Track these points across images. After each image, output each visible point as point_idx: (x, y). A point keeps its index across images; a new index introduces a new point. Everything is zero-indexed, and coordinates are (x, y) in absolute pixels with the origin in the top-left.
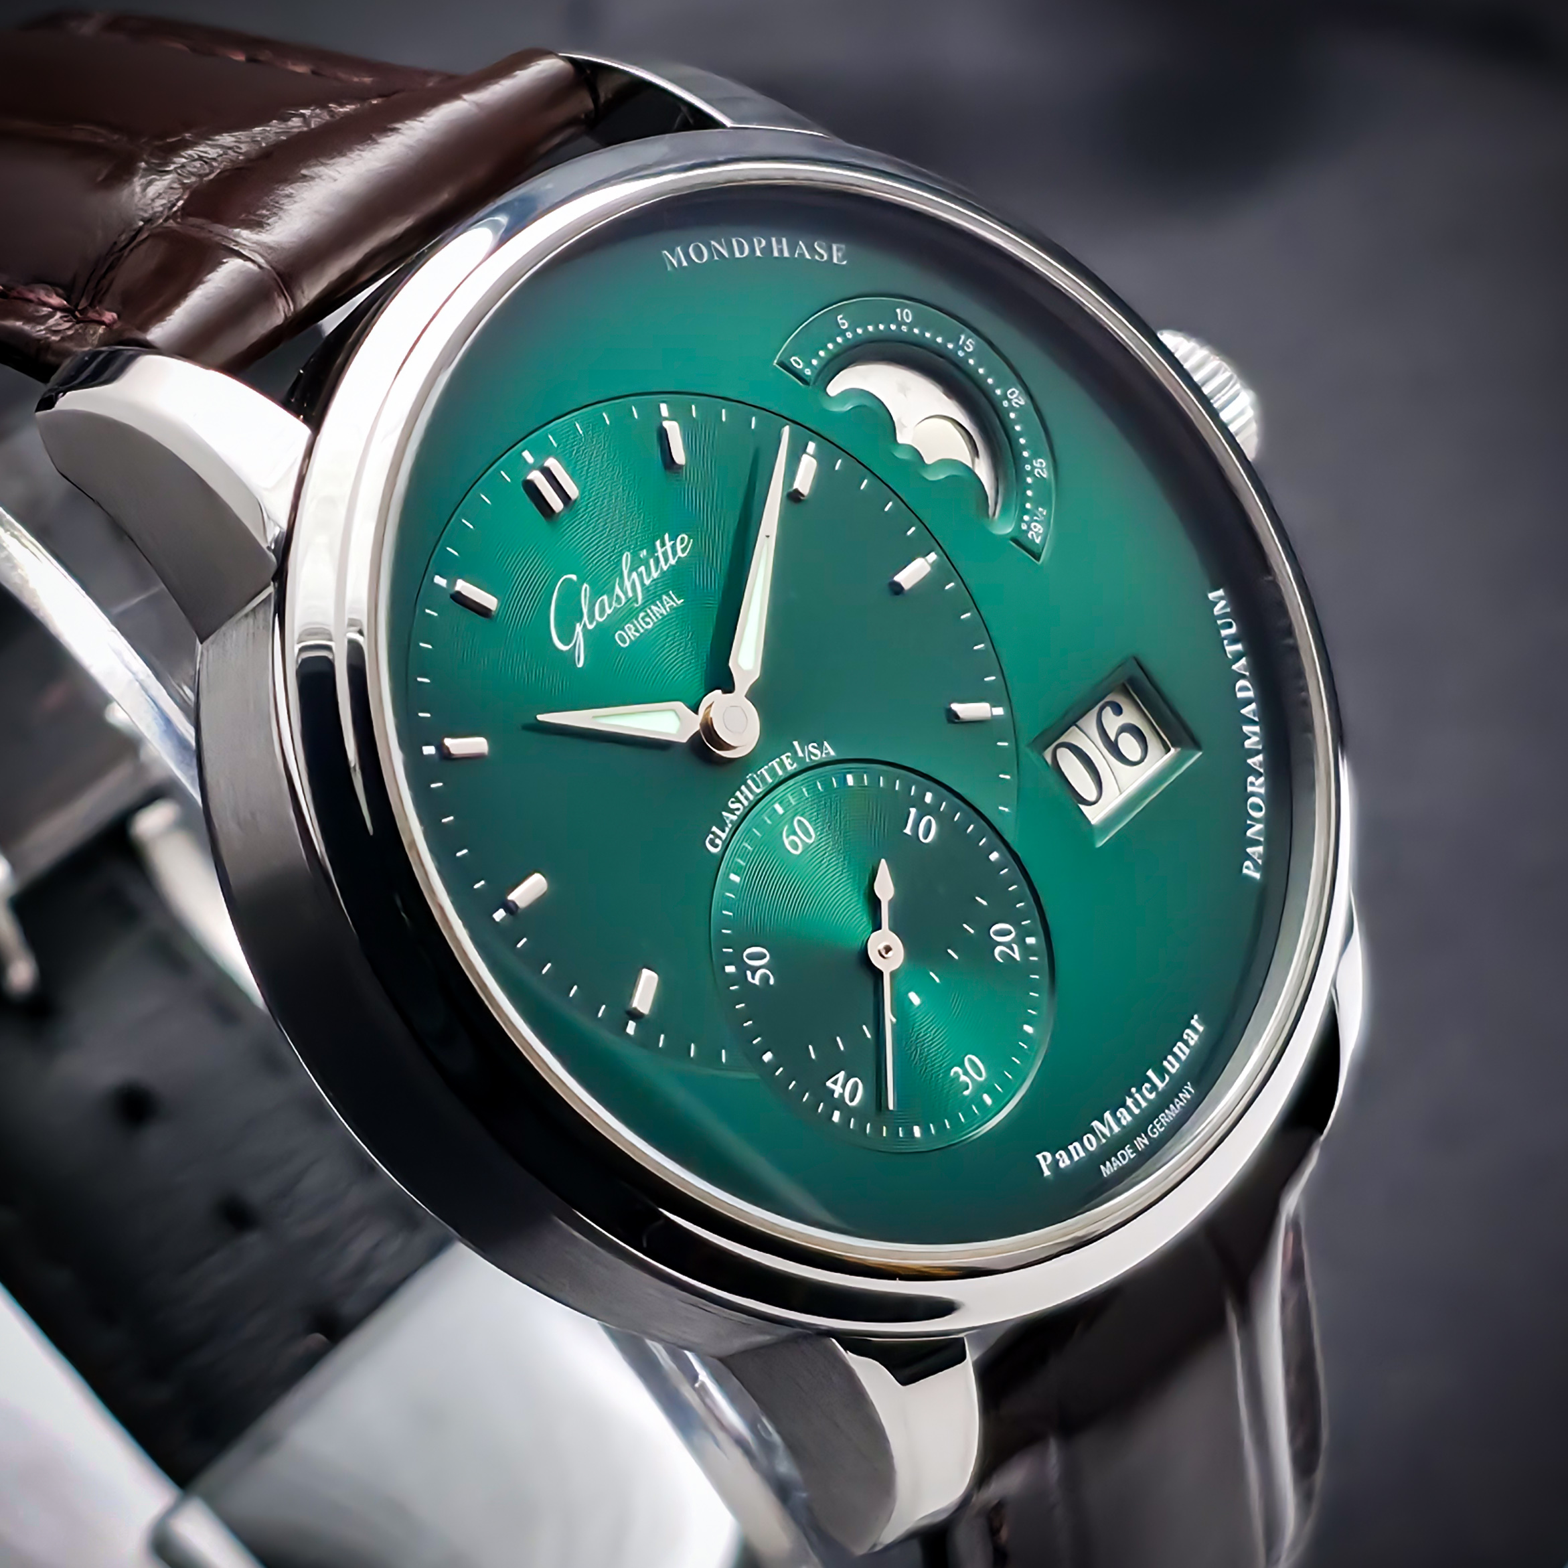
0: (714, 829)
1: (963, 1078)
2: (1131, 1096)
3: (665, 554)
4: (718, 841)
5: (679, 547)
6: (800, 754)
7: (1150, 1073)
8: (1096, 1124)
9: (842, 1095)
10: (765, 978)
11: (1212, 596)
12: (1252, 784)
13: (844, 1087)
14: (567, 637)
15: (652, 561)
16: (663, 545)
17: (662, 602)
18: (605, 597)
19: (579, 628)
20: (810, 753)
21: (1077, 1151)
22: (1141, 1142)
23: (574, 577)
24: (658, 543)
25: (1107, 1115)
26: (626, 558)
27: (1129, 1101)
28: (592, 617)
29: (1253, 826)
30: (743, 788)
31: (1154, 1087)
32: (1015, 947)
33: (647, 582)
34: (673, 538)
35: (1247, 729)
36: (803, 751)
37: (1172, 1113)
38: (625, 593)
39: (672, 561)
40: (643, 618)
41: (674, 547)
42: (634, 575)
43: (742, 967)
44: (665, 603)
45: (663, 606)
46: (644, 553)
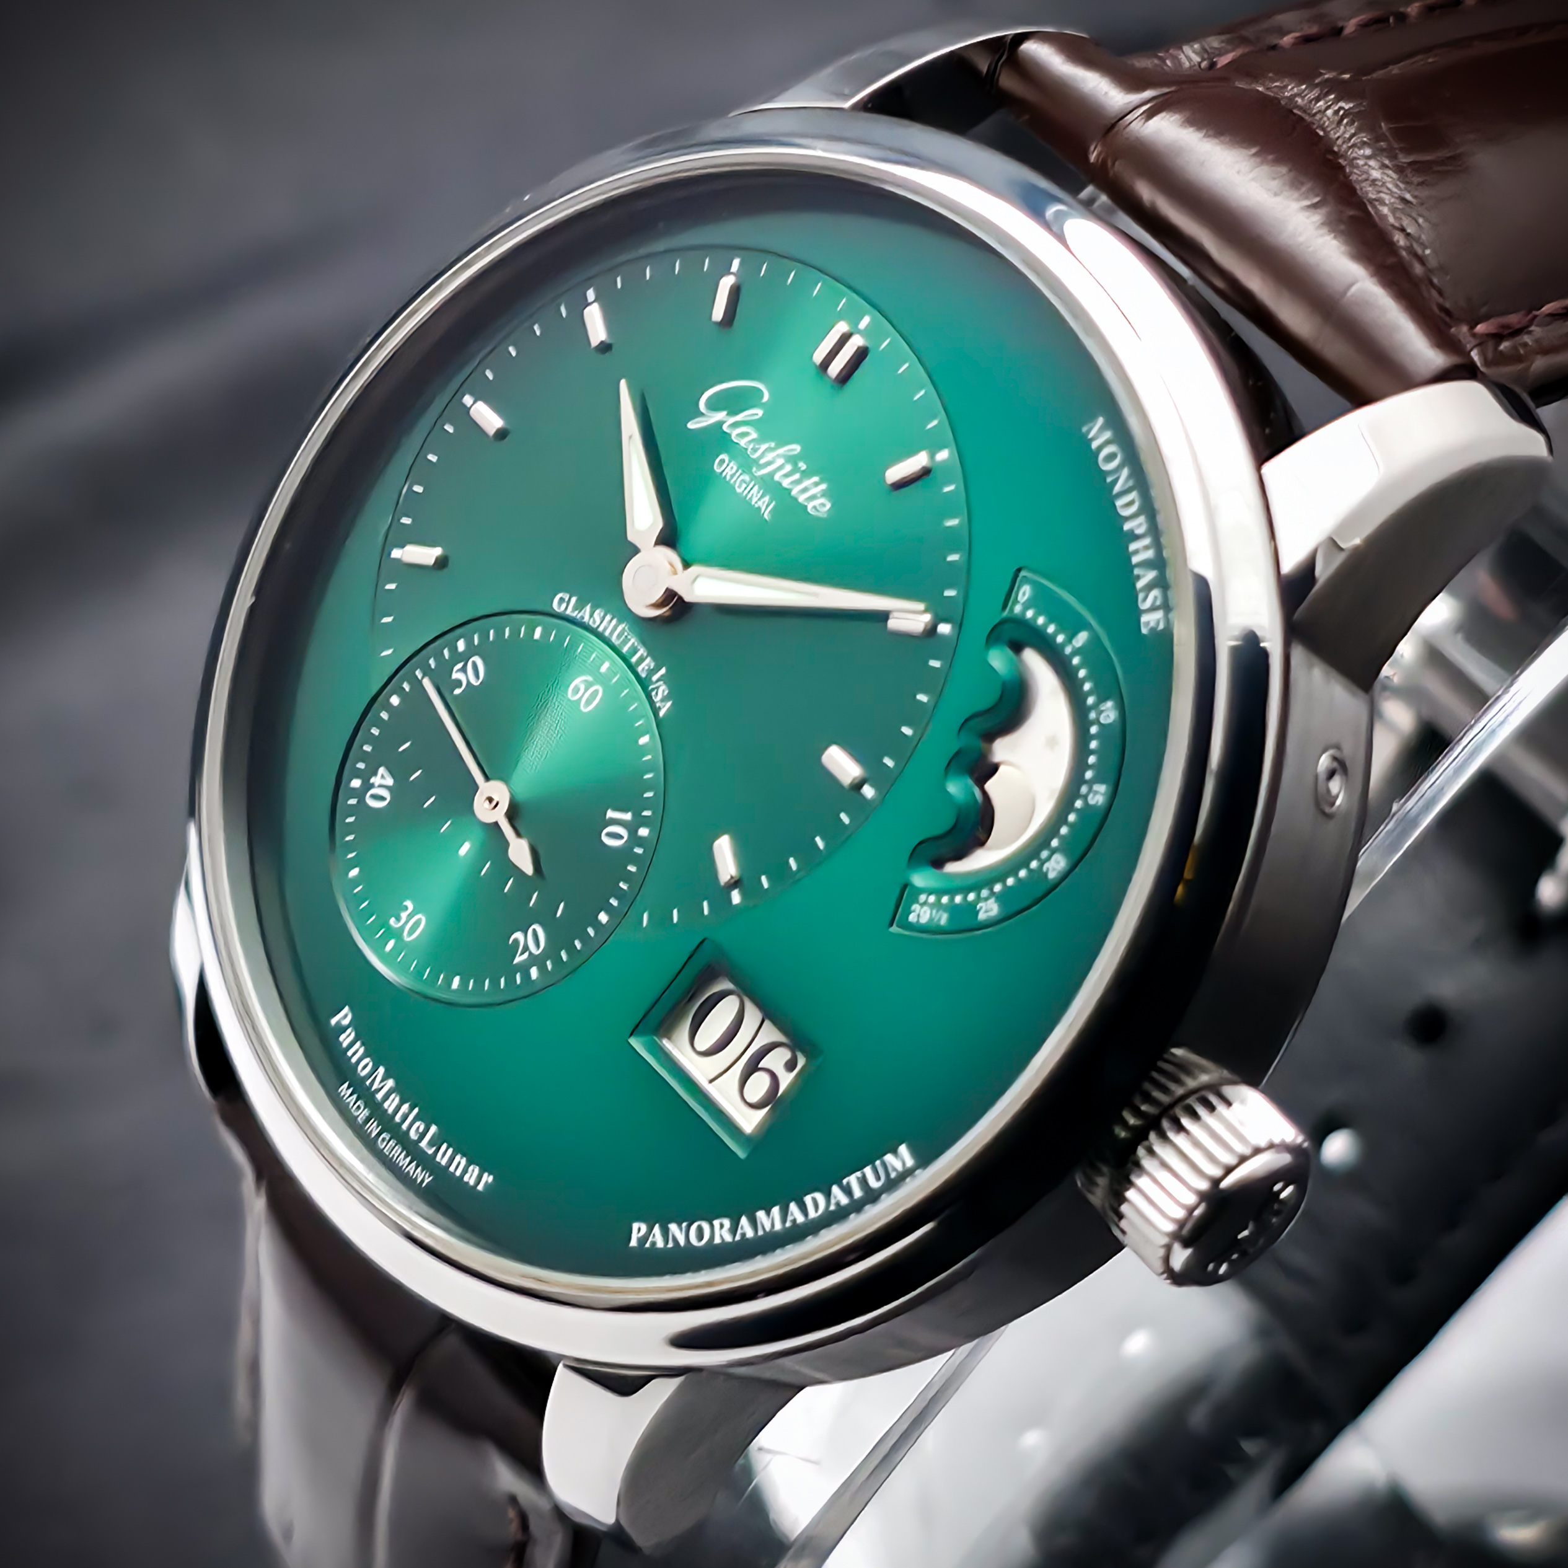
0: (574, 599)
1: (404, 915)
2: (411, 1109)
3: (805, 490)
4: (564, 606)
5: (816, 502)
6: (654, 678)
7: (433, 1129)
8: (381, 1070)
9: (372, 786)
10: (459, 683)
11: (903, 1149)
12: (722, 1226)
13: (380, 786)
14: (715, 404)
15: (797, 476)
16: (816, 484)
17: (762, 497)
18: (754, 435)
19: (721, 416)
20: (658, 688)
21: (356, 1052)
22: (373, 1128)
23: (766, 397)
24: (816, 479)
25: (390, 1083)
26: (796, 448)
27: (405, 1107)
28: (735, 425)
29: (681, 1230)
30: (614, 622)
31: (422, 1136)
32: (526, 955)
33: (777, 477)
34: (824, 494)
35: (776, 1211)
36: (658, 681)
37: (403, 1161)
38: (763, 455)
39: (801, 499)
40: (743, 481)
41: (813, 497)
42: (780, 461)
43: (465, 657)
44: (762, 500)
45: (759, 499)
46: (803, 466)
